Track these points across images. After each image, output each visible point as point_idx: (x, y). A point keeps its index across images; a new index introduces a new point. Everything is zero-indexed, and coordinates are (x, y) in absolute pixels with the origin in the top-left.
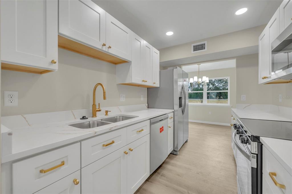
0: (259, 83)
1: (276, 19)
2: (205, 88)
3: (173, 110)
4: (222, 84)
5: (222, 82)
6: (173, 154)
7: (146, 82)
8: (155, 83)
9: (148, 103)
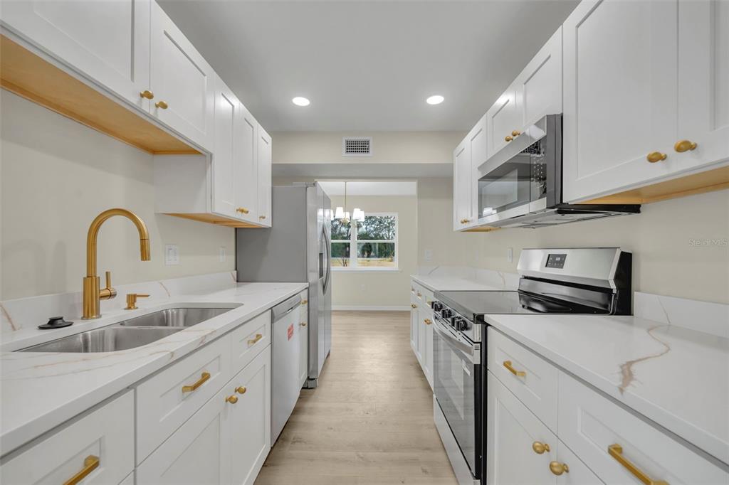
0: (454, 230)
1: (481, 130)
2: (354, 233)
3: (306, 285)
4: (373, 226)
5: (373, 222)
6: (308, 387)
7: (247, 212)
8: (264, 218)
9: (236, 269)
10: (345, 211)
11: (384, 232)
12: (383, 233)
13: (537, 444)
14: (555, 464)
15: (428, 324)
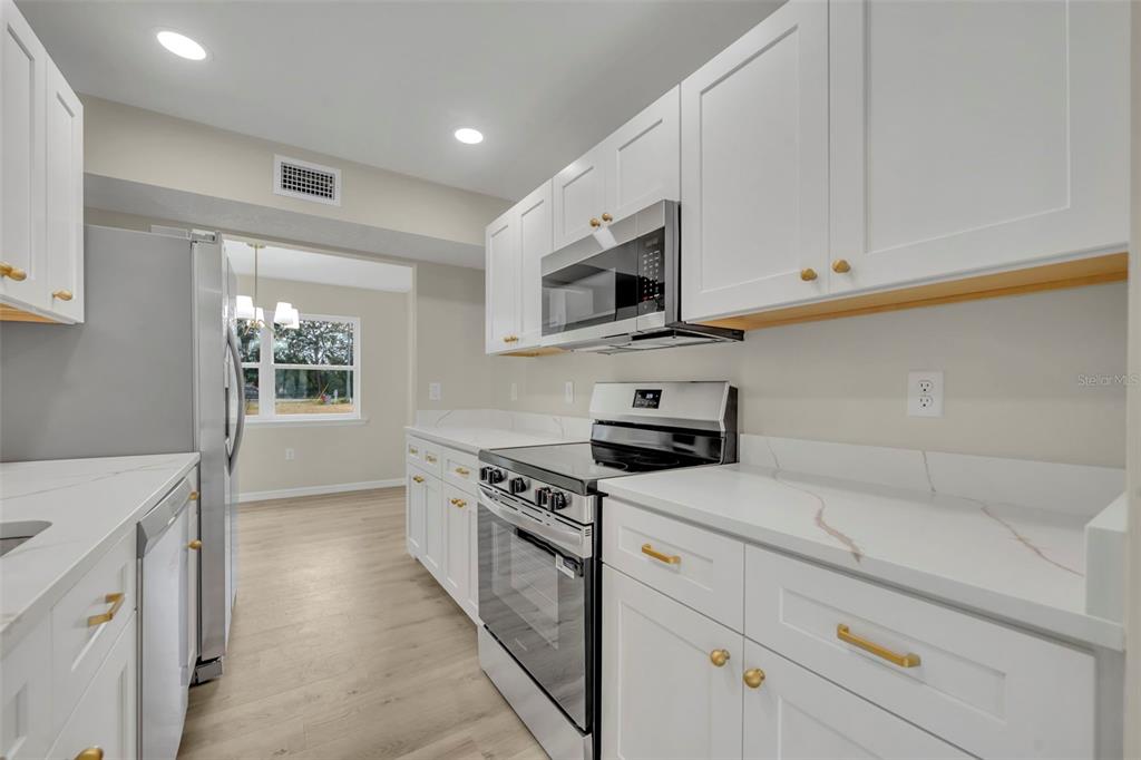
0: (488, 352)
7: (22, 277)
8: (65, 297)
10: (256, 304)
11: (308, 352)
12: (306, 353)
13: (716, 654)
14: (750, 674)
15: (460, 506)
